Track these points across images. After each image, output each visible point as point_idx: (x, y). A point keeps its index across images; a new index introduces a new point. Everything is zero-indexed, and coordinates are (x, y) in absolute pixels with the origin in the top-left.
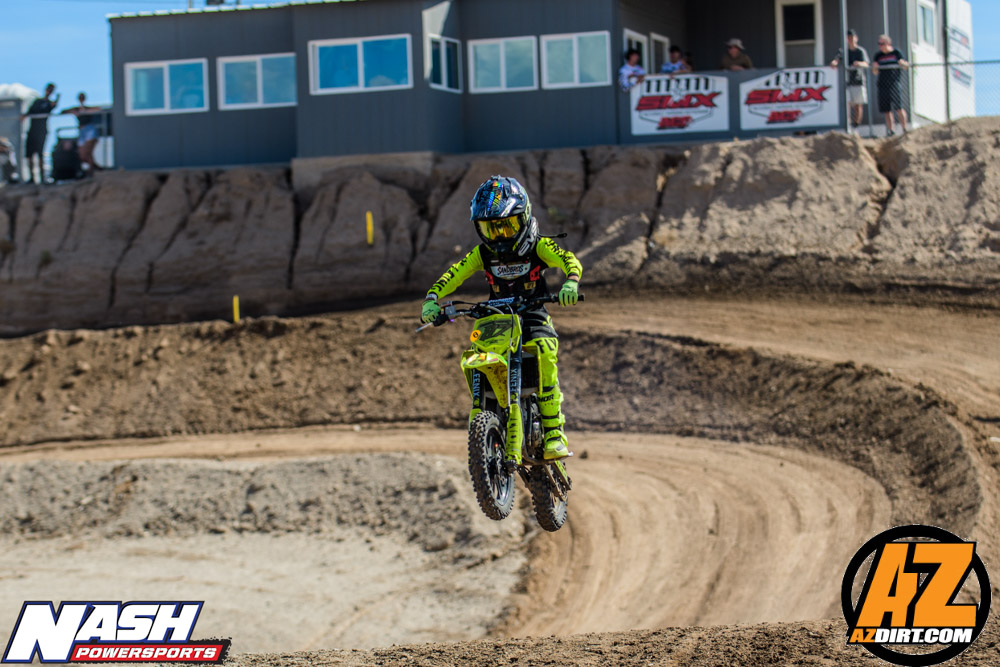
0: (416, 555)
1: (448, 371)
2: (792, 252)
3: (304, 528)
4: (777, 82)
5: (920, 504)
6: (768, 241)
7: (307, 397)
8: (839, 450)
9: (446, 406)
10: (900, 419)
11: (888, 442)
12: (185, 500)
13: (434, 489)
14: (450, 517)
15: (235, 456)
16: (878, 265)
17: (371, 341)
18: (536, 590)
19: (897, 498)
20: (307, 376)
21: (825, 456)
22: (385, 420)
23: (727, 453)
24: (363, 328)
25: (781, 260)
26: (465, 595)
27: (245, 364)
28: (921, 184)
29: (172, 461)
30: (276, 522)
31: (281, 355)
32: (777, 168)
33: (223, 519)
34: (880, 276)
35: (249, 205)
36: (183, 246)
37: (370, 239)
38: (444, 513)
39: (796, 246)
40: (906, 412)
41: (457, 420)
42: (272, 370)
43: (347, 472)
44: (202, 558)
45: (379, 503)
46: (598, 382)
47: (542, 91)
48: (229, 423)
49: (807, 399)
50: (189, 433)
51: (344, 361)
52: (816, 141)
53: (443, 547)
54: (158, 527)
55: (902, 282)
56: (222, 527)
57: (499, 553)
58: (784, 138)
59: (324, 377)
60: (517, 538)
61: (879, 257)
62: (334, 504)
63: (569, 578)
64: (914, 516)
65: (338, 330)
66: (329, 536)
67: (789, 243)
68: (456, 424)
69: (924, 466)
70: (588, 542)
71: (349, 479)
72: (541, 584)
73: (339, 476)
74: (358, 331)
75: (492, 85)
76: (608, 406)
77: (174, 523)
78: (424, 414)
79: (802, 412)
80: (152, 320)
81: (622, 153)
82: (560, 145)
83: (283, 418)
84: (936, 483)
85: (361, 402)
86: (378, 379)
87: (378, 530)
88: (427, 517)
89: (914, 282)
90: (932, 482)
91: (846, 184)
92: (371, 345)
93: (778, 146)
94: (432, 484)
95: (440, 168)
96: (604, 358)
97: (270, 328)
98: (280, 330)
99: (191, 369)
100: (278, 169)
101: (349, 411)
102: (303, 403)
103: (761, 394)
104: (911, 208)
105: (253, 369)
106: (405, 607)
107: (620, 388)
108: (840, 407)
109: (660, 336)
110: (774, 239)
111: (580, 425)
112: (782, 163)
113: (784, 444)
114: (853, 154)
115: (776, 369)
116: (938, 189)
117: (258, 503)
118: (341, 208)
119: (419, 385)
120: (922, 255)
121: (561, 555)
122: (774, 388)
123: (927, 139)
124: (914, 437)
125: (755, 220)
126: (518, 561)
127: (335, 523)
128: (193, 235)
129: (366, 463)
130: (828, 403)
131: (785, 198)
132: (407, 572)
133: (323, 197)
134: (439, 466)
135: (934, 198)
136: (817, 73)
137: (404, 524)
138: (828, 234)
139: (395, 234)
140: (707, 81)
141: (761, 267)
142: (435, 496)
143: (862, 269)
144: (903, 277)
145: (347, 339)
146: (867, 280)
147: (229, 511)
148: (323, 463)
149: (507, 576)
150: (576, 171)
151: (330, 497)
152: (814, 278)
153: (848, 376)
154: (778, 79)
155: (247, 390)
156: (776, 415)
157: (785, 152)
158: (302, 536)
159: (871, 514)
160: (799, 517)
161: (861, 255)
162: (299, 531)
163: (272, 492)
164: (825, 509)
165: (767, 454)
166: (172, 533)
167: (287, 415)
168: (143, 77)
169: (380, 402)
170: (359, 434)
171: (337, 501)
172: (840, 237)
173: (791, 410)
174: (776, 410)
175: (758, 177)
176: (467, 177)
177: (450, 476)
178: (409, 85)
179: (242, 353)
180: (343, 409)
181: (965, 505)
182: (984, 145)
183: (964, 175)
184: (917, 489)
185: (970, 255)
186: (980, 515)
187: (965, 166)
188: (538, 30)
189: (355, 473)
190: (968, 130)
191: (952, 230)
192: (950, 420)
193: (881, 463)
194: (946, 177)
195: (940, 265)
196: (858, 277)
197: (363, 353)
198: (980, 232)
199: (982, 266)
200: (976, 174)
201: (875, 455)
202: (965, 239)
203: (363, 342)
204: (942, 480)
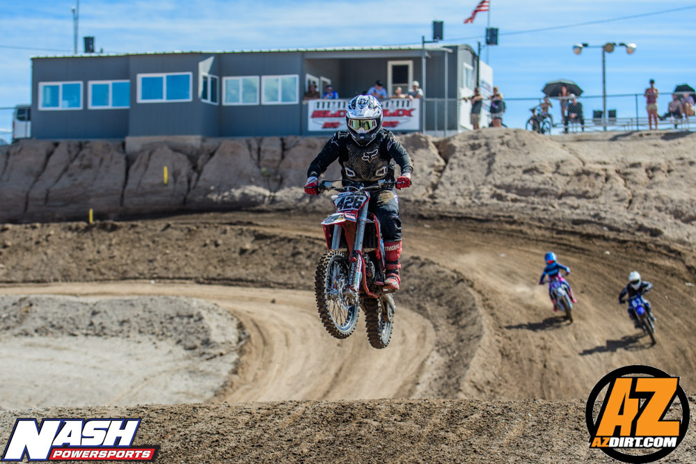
0: (180, 351)
1: (203, 253)
3: (121, 335)
4: (387, 105)
5: (450, 334)
7: (127, 264)
8: (410, 304)
9: (201, 272)
10: (443, 288)
11: (436, 300)
12: (57, 318)
13: (191, 316)
14: (199, 332)
15: (87, 295)
16: (436, 205)
17: (163, 235)
18: (243, 373)
19: (438, 330)
20: (127, 253)
21: (402, 306)
22: (168, 278)
24: (159, 229)
26: (205, 374)
27: (94, 245)
28: (461, 163)
29: (52, 296)
30: (106, 331)
31: (114, 241)
33: (78, 328)
34: (437, 211)
35: (102, 160)
36: (65, 181)
37: (166, 181)
38: (196, 330)
40: (447, 284)
41: (207, 279)
42: (109, 249)
43: (145, 306)
44: (65, 349)
45: (162, 323)
46: (283, 262)
47: (261, 106)
48: (85, 277)
50: (63, 281)
51: (148, 246)
52: (406, 138)
53: (194, 348)
54: (43, 332)
56: (76, 332)
57: (224, 352)
59: (137, 254)
60: (234, 345)
61: (437, 201)
62: (137, 323)
63: (261, 367)
64: (447, 340)
65: (145, 229)
66: (133, 339)
68: (206, 282)
69: (454, 314)
70: (272, 348)
71: (146, 310)
72: (245, 370)
73: (141, 307)
74: (156, 230)
75: (233, 101)
76: (288, 275)
77: (51, 329)
78: (189, 276)
80: (46, 220)
81: (303, 140)
82: (270, 134)
83: (113, 275)
84: (460, 323)
85: (155, 268)
86: (166, 256)
87: (160, 337)
88: (187, 332)
89: (455, 215)
91: (421, 162)
92: (163, 238)
94: (190, 313)
95: (205, 144)
96: (288, 249)
97: (109, 227)
98: (114, 228)
99: (65, 247)
100: (118, 142)
101: (149, 273)
102: (125, 268)
104: (455, 175)
105: (98, 249)
106: (171, 379)
107: (295, 266)
108: (413, 281)
109: (317, 239)
111: (272, 285)
114: (425, 145)
116: (470, 166)
117: (96, 320)
118: (151, 164)
119: (187, 260)
120: (460, 201)
121: (258, 355)
123: (466, 139)
124: (450, 298)
126: (234, 357)
127: (137, 332)
128: (71, 175)
129: (156, 301)
130: (405, 278)
132: (174, 361)
133: (142, 158)
134: (194, 304)
135: (467, 171)
136: (408, 102)
137: (174, 335)
139: (179, 179)
142: (192, 320)
143: (428, 207)
144: (449, 212)
145: (150, 234)
146: (430, 213)
147: (81, 324)
148: (132, 300)
149: (228, 365)
150: (278, 149)
151: (135, 319)
153: (417, 264)
154: (387, 104)
155: (95, 259)
158: (119, 339)
159: (424, 338)
161: (427, 199)
162: (117, 336)
163: (104, 315)
164: (400, 335)
166: (50, 335)
167: (115, 274)
168: (48, 90)
169: (166, 268)
170: (153, 285)
171: (139, 321)
172: (417, 189)
176: (219, 150)
177: (200, 310)
178: (190, 99)
179: (93, 240)
180: (146, 272)
181: (475, 335)
182: (495, 143)
183: (484, 159)
184: (450, 326)
185: (485, 202)
186: (482, 341)
187: (485, 154)
188: (261, 73)
189: (150, 306)
190: (488, 136)
191: (477, 189)
192: (470, 289)
193: (432, 311)
194: (474, 160)
195: (469, 206)
196: (425, 210)
197: (158, 242)
198: (491, 190)
199: (491, 208)
200: (491, 159)
201: (429, 307)
202: (483, 193)
203: (158, 236)
204: (463, 322)
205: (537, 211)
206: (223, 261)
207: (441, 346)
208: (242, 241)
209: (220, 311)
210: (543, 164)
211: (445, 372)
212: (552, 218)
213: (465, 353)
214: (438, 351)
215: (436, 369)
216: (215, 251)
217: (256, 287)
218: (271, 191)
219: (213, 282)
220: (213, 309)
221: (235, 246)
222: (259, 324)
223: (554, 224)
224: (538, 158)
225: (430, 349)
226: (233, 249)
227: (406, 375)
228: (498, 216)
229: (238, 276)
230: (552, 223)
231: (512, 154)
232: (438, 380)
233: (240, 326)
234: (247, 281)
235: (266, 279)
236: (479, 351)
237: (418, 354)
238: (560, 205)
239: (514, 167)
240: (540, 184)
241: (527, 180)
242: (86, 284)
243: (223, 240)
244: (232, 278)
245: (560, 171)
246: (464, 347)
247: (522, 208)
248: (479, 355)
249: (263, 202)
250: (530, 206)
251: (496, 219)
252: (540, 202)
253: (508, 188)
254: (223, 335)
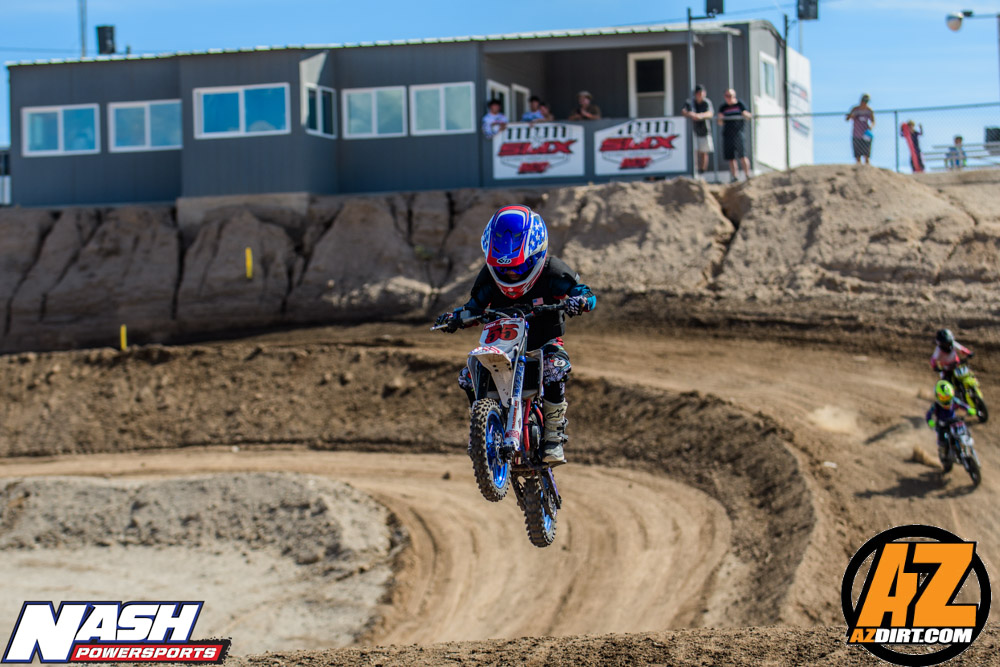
0: (289, 568)
1: (321, 396)
2: (642, 288)
3: (185, 542)
4: (630, 131)
5: (758, 524)
6: (620, 278)
7: (189, 420)
8: (684, 473)
9: (319, 429)
10: (740, 444)
11: (729, 466)
12: (74, 516)
13: (306, 506)
14: (321, 532)
15: (121, 474)
16: (722, 302)
17: (250, 368)
18: (401, 601)
19: (737, 518)
20: (189, 400)
21: (671, 478)
22: (262, 442)
23: (580, 475)
24: (242, 356)
25: (632, 296)
26: (335, 605)
27: (131, 389)
28: (762, 227)
29: (63, 479)
30: (159, 536)
31: (165, 380)
32: (629, 211)
33: (110, 533)
34: (723, 312)
35: (137, 241)
36: (75, 279)
37: (249, 273)
38: (316, 529)
39: (646, 283)
40: (746, 438)
41: (329, 442)
42: (157, 395)
43: (225, 490)
44: (89, 569)
45: (255, 519)
46: (461, 408)
47: (410, 138)
48: (116, 443)
49: (655, 425)
50: (78, 452)
51: (224, 387)
52: (665, 186)
53: (314, 560)
54: (49, 541)
55: (744, 317)
56: (108, 540)
57: (366, 566)
58: (636, 183)
59: (205, 401)
60: (383, 552)
61: (723, 294)
62: (213, 520)
63: (432, 590)
64: (752, 534)
65: (218, 358)
66: (208, 549)
67: (639, 280)
68: (328, 446)
69: (762, 489)
70: (449, 557)
71: (228, 497)
72: (405, 596)
73: (218, 493)
74: (237, 359)
75: (362, 131)
77: (63, 536)
78: (298, 436)
79: (650, 438)
80: (45, 347)
81: (485, 196)
82: (427, 186)
83: (166, 439)
84: (773, 504)
85: (239, 425)
86: (256, 404)
87: (254, 544)
88: (300, 533)
89: (755, 318)
90: (770, 503)
91: (692, 226)
92: (249, 372)
93: (630, 191)
94: (304, 501)
95: (315, 207)
97: (155, 356)
98: (164, 358)
99: (81, 393)
100: (164, 207)
101: (228, 433)
102: (186, 425)
103: (612, 420)
104: (753, 249)
105: (138, 394)
106: (278, 616)
108: (685, 433)
110: (624, 277)
111: (443, 448)
112: (633, 207)
113: (633, 467)
114: (698, 198)
115: (626, 398)
116: (777, 232)
117: (141, 518)
118: (223, 244)
119: (294, 409)
120: (763, 293)
121: (425, 569)
122: (623, 415)
123: (768, 185)
124: (753, 462)
125: (607, 259)
126: (385, 574)
127: (214, 537)
128: (84, 268)
129: (244, 482)
130: (673, 429)
131: (636, 238)
132: (280, 584)
133: (206, 234)
134: (311, 484)
135: (773, 240)
136: (666, 123)
137: (278, 539)
138: (675, 273)
139: (273, 269)
140: (564, 130)
141: (613, 302)
142: (308, 513)
143: (707, 305)
144: (745, 313)
145: (227, 366)
146: (711, 315)
147: (114, 525)
148: (202, 482)
149: (374, 588)
150: (442, 212)
151: (209, 514)
152: (662, 314)
153: (692, 404)
154: (630, 128)
155: (132, 413)
156: (625, 440)
157: (637, 196)
158: (183, 549)
159: (713, 532)
160: (645, 535)
161: (706, 292)
162: (180, 544)
163: (155, 509)
164: (670, 527)
165: (617, 476)
166: (62, 545)
167: (170, 436)
168: (39, 121)
169: (258, 425)
170: (237, 455)
171: (216, 517)
172: (686, 275)
173: (639, 436)
174: (626, 435)
175: (611, 219)
176: (340, 216)
177: (322, 495)
178: (287, 130)
179: (128, 379)
180: (222, 431)
181: (800, 525)
182: (821, 191)
183: (802, 219)
184: (756, 509)
185: (807, 293)
186: (814, 534)
187: (803, 210)
188: (407, 80)
189: (233, 491)
190: (806, 178)
191: (790, 270)
192: (787, 446)
193: (723, 485)
194: (785, 221)
195: (779, 302)
196: (703, 312)
197: (241, 379)
198: (816, 272)
199: (818, 304)
200: (813, 218)
201: (717, 478)
202: (802, 278)
203: (242, 369)
204: (779, 502)
205: (896, 306)
206: (355, 409)
207: (741, 545)
208: (387, 373)
209: (356, 495)
210: (904, 224)
211: (752, 589)
212: (924, 318)
213: (785, 555)
214: (737, 554)
215: (735, 586)
216: (342, 393)
217: (415, 452)
218: (433, 286)
219: (340, 446)
220: (344, 492)
221: (375, 382)
222: (425, 516)
223: (928, 328)
224: (895, 215)
225: (723, 551)
226: (372, 388)
227: (684, 597)
228: (830, 318)
229: (383, 435)
230: (924, 326)
231: (850, 209)
232: (741, 604)
233: (392, 521)
234: (399, 442)
235: (432, 438)
236: (810, 551)
237: (703, 560)
238: (937, 294)
239: (854, 232)
240: (901, 260)
241: (878, 253)
242: (119, 456)
243: (355, 373)
244: (373, 438)
245: (935, 235)
246: (783, 546)
247: (872, 302)
248: (810, 558)
249: (419, 305)
250: (884, 298)
251: (826, 323)
252: (903, 291)
253: (846, 268)
254: (365, 536)
